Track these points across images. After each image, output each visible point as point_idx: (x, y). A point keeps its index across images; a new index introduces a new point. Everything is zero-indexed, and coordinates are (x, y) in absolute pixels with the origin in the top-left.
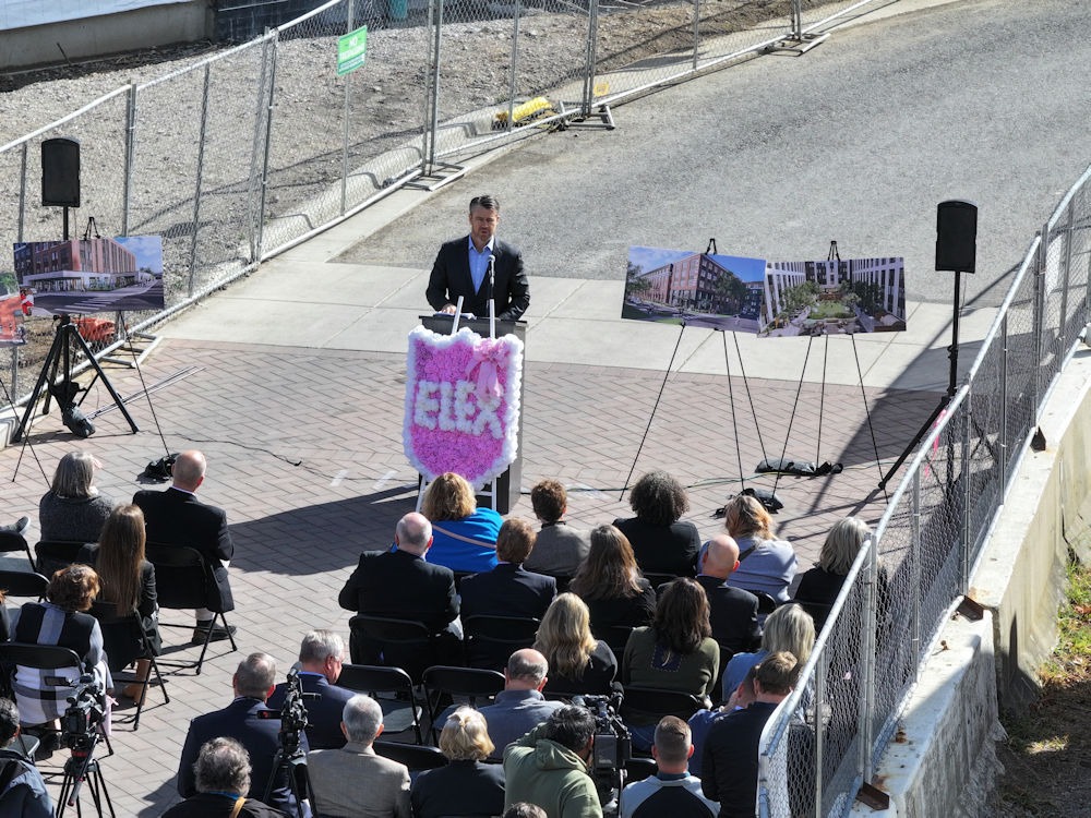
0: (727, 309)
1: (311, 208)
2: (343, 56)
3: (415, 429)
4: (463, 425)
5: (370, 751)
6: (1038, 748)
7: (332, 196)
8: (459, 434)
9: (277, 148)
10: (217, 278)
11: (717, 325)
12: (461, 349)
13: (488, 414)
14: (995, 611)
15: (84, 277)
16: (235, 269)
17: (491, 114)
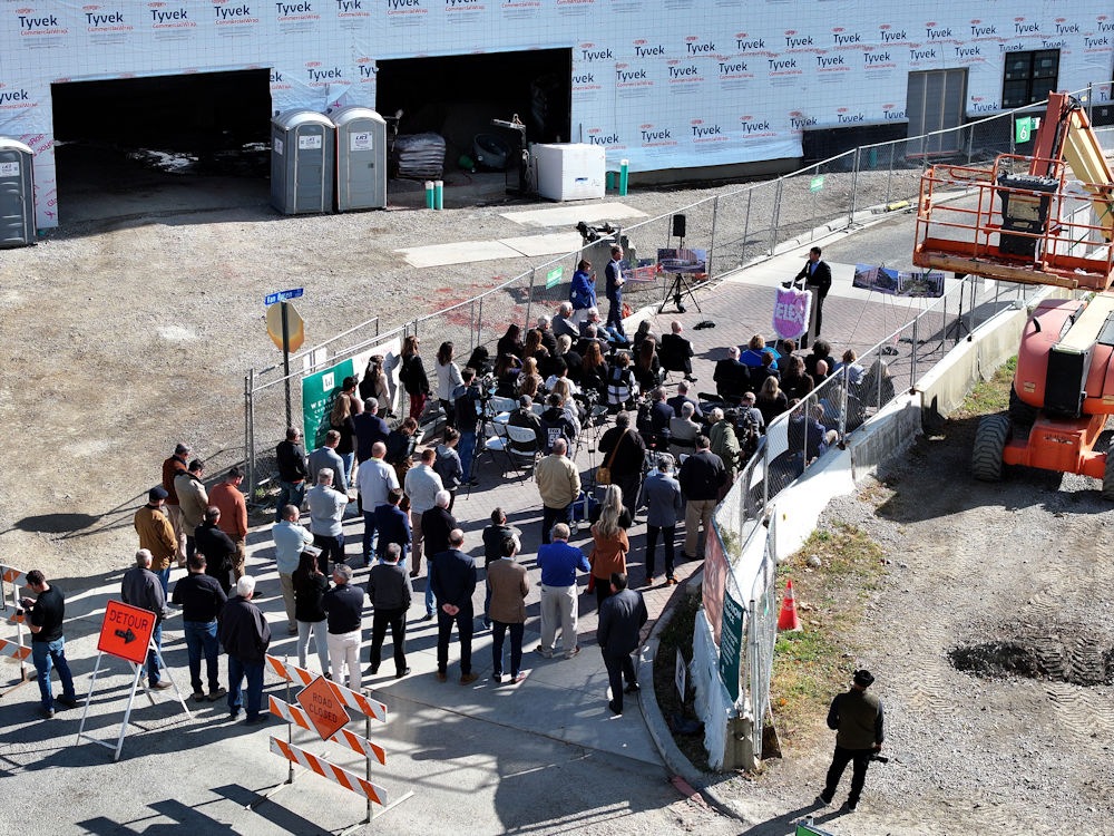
0: (885, 286)
1: (799, 238)
2: (813, 186)
3: (776, 319)
4: (790, 319)
5: (689, 419)
6: (934, 438)
7: (808, 234)
8: (789, 322)
9: (781, 218)
10: (755, 261)
11: (882, 291)
12: (792, 293)
13: (799, 316)
14: (922, 393)
15: (680, 261)
16: (764, 257)
17: (884, 206)
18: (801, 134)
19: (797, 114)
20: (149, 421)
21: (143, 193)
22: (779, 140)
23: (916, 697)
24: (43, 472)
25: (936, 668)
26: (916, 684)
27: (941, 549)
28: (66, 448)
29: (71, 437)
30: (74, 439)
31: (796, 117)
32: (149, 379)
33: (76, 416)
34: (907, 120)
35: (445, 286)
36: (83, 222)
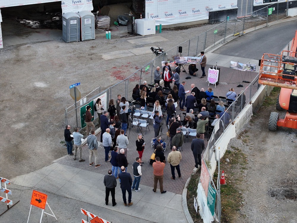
2: (214, 32)
3: (209, 78)
8: (213, 79)
12: (213, 71)
13: (215, 77)
18: (209, 13)
19: (207, 7)
20: (36, 116)
21: (26, 36)
22: (202, 15)
23: (261, 207)
24: (7, 135)
25: (265, 197)
26: (260, 202)
27: (262, 155)
28: (13, 126)
29: (14, 122)
30: (15, 123)
31: (207, 8)
32: (34, 101)
33: (14, 115)
34: (237, 8)
35: (114, 66)
36: (10, 46)
